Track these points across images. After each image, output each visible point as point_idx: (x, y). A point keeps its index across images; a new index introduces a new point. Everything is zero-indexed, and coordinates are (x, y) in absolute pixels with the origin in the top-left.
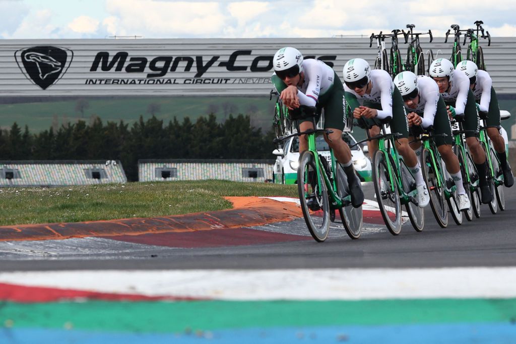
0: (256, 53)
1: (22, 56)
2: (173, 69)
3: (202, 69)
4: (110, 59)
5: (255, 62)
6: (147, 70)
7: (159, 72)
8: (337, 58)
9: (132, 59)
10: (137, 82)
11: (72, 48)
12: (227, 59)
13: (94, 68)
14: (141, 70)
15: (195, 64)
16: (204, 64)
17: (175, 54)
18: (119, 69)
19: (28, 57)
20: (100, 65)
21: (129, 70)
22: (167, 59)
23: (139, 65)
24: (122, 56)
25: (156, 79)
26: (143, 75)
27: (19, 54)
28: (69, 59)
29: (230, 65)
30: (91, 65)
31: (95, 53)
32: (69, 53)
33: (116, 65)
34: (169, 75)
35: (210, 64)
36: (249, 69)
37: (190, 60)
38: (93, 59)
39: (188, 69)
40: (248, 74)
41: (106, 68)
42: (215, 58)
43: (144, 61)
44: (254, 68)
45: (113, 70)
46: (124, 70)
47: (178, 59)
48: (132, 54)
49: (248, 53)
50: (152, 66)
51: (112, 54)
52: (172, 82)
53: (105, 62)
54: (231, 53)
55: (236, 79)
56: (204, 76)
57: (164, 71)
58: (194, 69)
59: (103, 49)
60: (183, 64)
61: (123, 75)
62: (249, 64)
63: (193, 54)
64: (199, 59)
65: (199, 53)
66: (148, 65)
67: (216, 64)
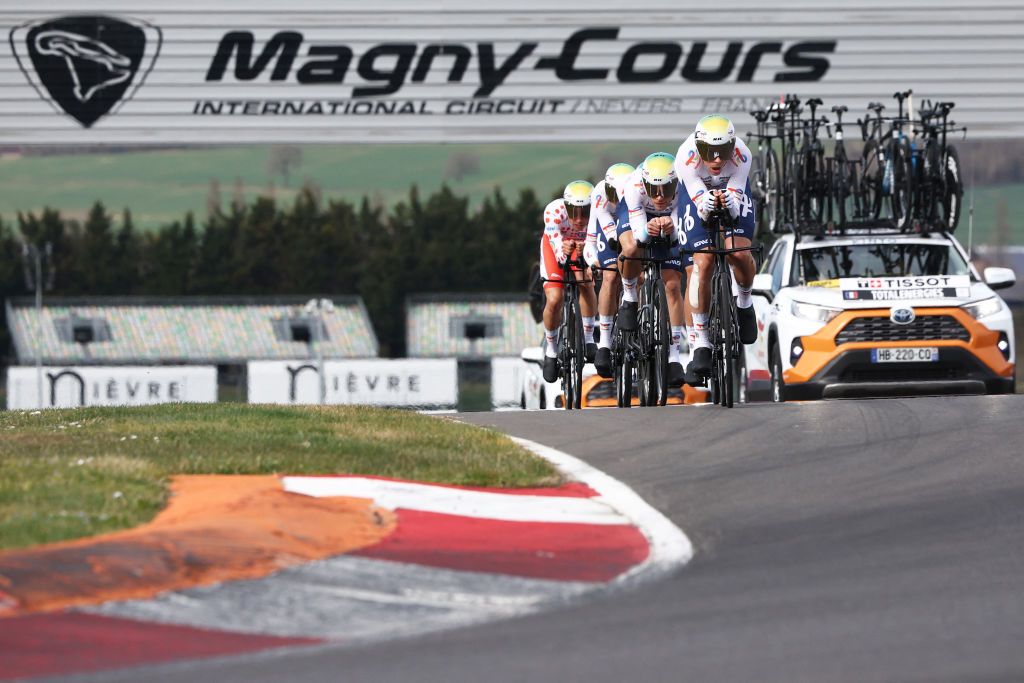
0: (630, 36)
1: (30, 41)
2: (420, 76)
3: (492, 77)
4: (257, 50)
5: (629, 57)
6: (353, 78)
7: (383, 83)
8: (839, 48)
9: (314, 51)
10: (327, 108)
11: (159, 21)
12: (556, 50)
13: (215, 73)
14: (337, 77)
15: (474, 63)
16: (499, 63)
17: (422, 38)
18: (280, 74)
19: (45, 43)
20: (232, 64)
21: (305, 77)
22: (404, 51)
23: (332, 64)
24: (288, 41)
25: (375, 100)
26: (342, 92)
27: (21, 35)
28: (150, 50)
29: (563, 66)
30: (207, 64)
31: (219, 35)
32: (151, 35)
33: (272, 64)
34: (408, 91)
35: (513, 63)
36: (612, 77)
37: (461, 54)
38: (213, 50)
39: (456, 75)
40: (611, 87)
41: (245, 73)
42: (526, 49)
43: (344, 54)
44: (627, 73)
45: (265, 76)
46: (292, 77)
47: (432, 51)
48: (312, 37)
49: (610, 34)
50: (366, 69)
51: (262, 37)
52: (417, 107)
53: (243, 58)
54: (567, 34)
55: (579, 100)
56: (499, 93)
57: (395, 80)
58: (472, 77)
59: (239, 23)
60: (443, 64)
61: (291, 90)
62: (614, 63)
63: (470, 38)
64: (486, 51)
65: (485, 36)
66: (354, 64)
67: (529, 62)
